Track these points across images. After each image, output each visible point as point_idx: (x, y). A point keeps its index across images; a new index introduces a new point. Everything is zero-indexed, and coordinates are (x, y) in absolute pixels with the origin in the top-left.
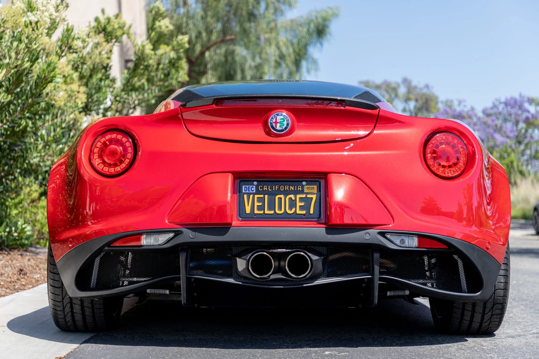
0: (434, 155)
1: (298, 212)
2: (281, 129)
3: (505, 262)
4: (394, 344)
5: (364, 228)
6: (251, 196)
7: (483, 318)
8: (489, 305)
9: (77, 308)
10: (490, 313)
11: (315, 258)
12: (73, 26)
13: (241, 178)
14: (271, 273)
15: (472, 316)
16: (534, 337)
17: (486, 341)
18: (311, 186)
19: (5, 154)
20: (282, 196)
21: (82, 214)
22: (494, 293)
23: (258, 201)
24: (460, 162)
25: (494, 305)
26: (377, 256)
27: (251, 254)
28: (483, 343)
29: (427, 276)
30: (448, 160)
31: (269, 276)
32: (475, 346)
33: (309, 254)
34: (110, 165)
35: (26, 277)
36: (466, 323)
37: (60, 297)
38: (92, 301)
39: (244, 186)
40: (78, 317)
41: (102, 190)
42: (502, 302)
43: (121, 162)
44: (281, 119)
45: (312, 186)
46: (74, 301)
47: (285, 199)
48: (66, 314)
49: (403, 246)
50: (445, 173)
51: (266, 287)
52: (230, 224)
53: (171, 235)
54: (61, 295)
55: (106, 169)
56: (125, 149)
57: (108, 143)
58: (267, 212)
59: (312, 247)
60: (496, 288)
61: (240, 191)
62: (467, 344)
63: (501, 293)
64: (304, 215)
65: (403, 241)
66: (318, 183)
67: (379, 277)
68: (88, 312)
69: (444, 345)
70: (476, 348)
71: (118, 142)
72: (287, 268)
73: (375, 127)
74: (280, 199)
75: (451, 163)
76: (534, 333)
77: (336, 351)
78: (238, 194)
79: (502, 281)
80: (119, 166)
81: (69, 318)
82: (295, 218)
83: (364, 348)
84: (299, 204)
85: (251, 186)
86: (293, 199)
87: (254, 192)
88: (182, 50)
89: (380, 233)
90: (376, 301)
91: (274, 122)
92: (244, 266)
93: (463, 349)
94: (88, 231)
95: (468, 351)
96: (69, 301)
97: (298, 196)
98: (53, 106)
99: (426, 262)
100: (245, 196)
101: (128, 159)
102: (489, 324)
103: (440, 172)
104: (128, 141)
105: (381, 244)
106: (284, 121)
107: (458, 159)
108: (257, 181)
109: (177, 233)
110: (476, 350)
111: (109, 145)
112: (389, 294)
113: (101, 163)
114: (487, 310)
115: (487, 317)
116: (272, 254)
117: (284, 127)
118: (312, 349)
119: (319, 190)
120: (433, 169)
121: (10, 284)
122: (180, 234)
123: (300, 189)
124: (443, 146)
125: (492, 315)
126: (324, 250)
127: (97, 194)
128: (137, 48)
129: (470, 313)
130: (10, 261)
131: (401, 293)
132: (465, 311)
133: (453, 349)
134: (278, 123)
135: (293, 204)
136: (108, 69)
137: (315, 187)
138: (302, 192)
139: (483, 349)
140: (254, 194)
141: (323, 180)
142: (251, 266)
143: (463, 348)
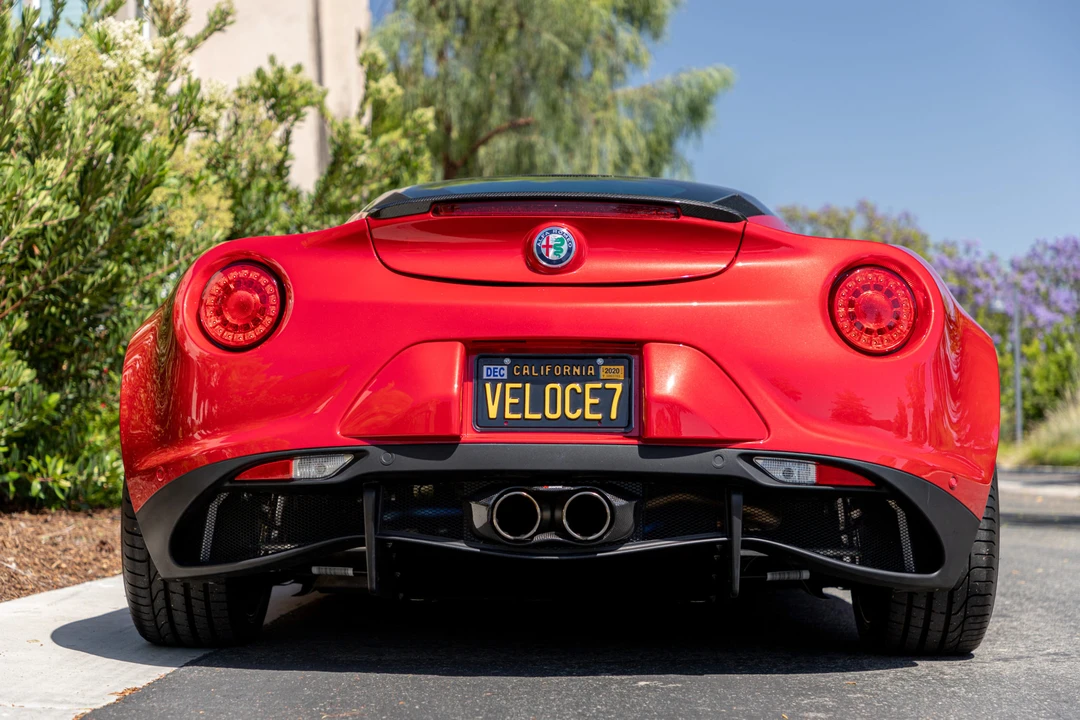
0: (851, 310)
1: (589, 415)
2: (556, 258)
3: (989, 516)
4: (775, 670)
5: (713, 445)
6: (499, 386)
7: (947, 623)
8: (959, 598)
9: (177, 601)
10: (961, 614)
11: (618, 502)
12: (198, 81)
13: (481, 351)
14: (534, 530)
15: (927, 620)
16: (1047, 660)
17: (952, 666)
18: (612, 367)
19: (80, 327)
20: (558, 386)
21: (184, 423)
22: (968, 575)
23: (513, 396)
24: (900, 324)
25: (968, 598)
26: (737, 499)
27: (497, 495)
28: (946, 669)
29: (843, 544)
30: (879, 319)
31: (532, 537)
32: (928, 674)
33: (609, 496)
34: (235, 328)
35: (111, 556)
36: (915, 633)
37: (146, 579)
38: (206, 586)
39: (485, 367)
40: (180, 617)
41: (223, 377)
42: (983, 593)
43: (257, 322)
44: (558, 240)
45: (616, 367)
46: (173, 587)
47: (564, 392)
48: (156, 612)
49: (788, 480)
50: (871, 344)
51: (527, 557)
52: (458, 438)
53: (348, 459)
54: (146, 576)
55: (229, 336)
56: (264, 298)
57: (232, 286)
58: (528, 415)
59: (614, 483)
60: (973, 565)
61: (479, 375)
62: (915, 672)
63: (982, 574)
64: (599, 421)
65: (788, 473)
66: (627, 361)
67: (743, 541)
68: (198, 607)
69: (869, 672)
70: (929, 678)
71: (252, 286)
72: (565, 521)
73: (736, 255)
74: (554, 391)
75: (883, 325)
76: (1049, 654)
77: (660, 680)
78: (475, 381)
79: (984, 552)
80: (253, 329)
81: (162, 620)
82: (582, 426)
83: (715, 676)
84: (589, 401)
85: (499, 367)
86: (579, 390)
87: (505, 377)
88: (422, 137)
89: (742, 456)
90: (737, 587)
91: (544, 246)
92: (484, 519)
93: (904, 680)
94: (195, 450)
95: (913, 683)
96: (161, 586)
97: (588, 386)
98: (171, 237)
99: (841, 517)
100: (488, 386)
101: (270, 316)
102: (960, 636)
103: (863, 342)
104: (271, 283)
105: (745, 476)
106: (563, 244)
107: (898, 318)
108: (510, 357)
109: (359, 455)
110: (928, 682)
111: (235, 290)
112: (770, 576)
113: (219, 324)
114: (955, 608)
115: (955, 621)
116: (537, 495)
117: (562, 255)
118: (615, 677)
119: (628, 374)
120: (848, 336)
121: (78, 567)
122: (362, 457)
123: (593, 372)
124: (870, 292)
125: (966, 617)
126: (636, 488)
127: (213, 384)
128: (335, 129)
129: (923, 614)
130: (87, 529)
131: (793, 576)
132: (914, 609)
133: (884, 679)
134: (551, 246)
135: (577, 401)
136: (284, 172)
137: (621, 368)
138: (595, 378)
139: (942, 679)
140: (504, 382)
141: (637, 357)
142: (497, 517)
143: (905, 677)
